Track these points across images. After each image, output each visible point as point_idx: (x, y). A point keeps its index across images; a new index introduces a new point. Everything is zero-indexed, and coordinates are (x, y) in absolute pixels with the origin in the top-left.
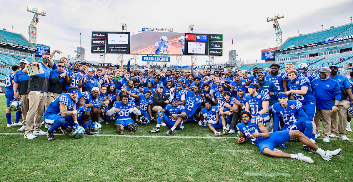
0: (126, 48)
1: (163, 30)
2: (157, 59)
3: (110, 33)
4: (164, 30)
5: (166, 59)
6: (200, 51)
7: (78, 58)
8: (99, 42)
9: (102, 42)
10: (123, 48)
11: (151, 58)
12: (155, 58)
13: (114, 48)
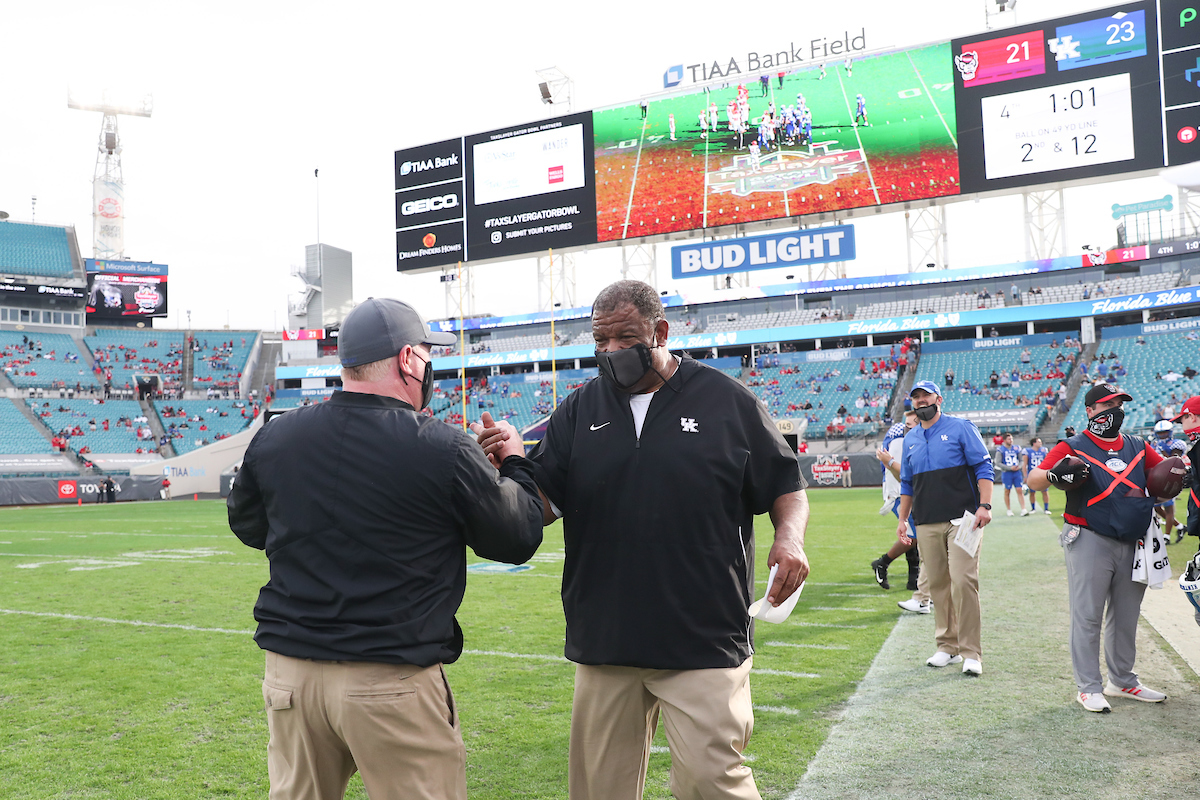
0: (573, 210)
1: (796, 56)
2: (763, 252)
3: (484, 137)
4: (805, 54)
5: (826, 243)
6: (1083, 145)
7: (309, 305)
8: (428, 205)
9: (447, 201)
10: (558, 212)
11: (728, 249)
12: (754, 247)
13: (507, 221)
